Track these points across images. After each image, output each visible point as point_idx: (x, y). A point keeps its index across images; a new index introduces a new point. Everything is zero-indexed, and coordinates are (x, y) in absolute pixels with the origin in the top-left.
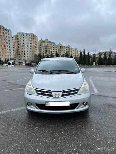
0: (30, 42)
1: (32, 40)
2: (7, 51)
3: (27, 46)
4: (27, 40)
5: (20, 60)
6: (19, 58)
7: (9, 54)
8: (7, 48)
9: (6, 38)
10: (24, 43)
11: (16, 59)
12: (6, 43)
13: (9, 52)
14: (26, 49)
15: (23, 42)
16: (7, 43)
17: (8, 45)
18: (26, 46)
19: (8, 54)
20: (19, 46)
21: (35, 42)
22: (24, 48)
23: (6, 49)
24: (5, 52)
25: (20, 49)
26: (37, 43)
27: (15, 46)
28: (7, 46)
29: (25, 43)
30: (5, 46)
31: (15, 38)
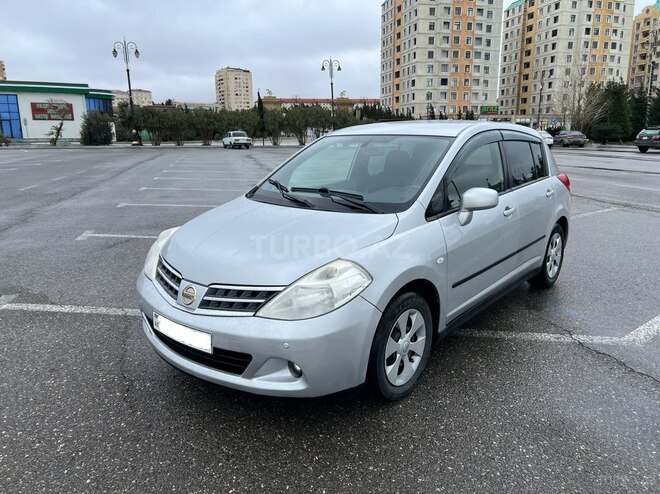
0: (589, 24)
1: (602, 12)
2: (476, 74)
3: (570, 45)
4: (573, 17)
5: (524, 112)
6: (522, 106)
7: (479, 88)
8: (477, 62)
9: (479, 18)
10: (555, 33)
11: (511, 107)
12: (473, 41)
13: (481, 81)
14: (561, 60)
15: (553, 26)
16: (479, 39)
17: (482, 48)
18: (562, 46)
19: (475, 88)
20: (530, 47)
21: (617, 18)
22: (553, 59)
23: (472, 68)
24: (466, 80)
25: (533, 64)
26: (628, 28)
27: (515, 49)
28: (478, 54)
29: (563, 34)
30: (468, 54)
31: (517, 14)
